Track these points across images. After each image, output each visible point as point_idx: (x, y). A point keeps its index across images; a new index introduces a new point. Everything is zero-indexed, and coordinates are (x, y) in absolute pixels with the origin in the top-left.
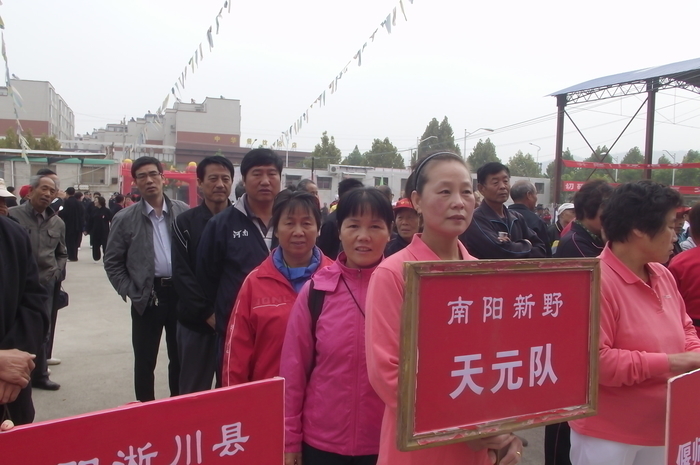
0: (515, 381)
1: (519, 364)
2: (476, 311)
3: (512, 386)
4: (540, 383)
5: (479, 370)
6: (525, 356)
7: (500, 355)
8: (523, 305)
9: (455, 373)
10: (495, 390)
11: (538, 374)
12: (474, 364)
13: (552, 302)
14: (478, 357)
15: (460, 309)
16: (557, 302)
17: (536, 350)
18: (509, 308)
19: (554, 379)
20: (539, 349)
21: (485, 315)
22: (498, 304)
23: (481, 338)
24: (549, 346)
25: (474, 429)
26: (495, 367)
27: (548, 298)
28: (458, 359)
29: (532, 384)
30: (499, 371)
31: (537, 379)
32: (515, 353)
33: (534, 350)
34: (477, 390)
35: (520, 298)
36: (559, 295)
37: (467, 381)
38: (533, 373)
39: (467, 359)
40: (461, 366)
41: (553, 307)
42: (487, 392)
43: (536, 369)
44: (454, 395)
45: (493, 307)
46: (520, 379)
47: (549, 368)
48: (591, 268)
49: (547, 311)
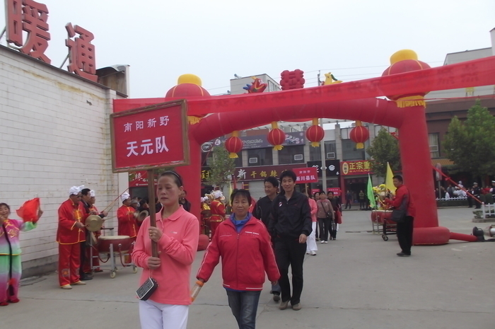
0: (150, 151)
1: (151, 144)
2: (133, 127)
3: (149, 153)
4: (161, 151)
5: (136, 147)
6: (153, 142)
7: (143, 141)
8: (151, 122)
9: (128, 148)
10: (142, 154)
11: (159, 148)
12: (134, 145)
13: (164, 120)
14: (135, 142)
15: (128, 127)
16: (166, 120)
18: (146, 124)
19: (167, 150)
20: (159, 138)
21: (137, 128)
22: (141, 123)
23: (138, 136)
24: (164, 137)
26: (142, 146)
27: (162, 119)
28: (128, 143)
29: (157, 152)
30: (144, 147)
31: (159, 150)
32: (150, 140)
33: (157, 139)
34: (136, 154)
35: (150, 120)
36: (167, 116)
37: (132, 151)
39: (132, 143)
40: (130, 146)
41: (165, 122)
42: (140, 155)
43: (159, 146)
44: (128, 155)
45: (139, 125)
46: (152, 150)
47: (164, 146)
48: (180, 103)
49: (162, 124)
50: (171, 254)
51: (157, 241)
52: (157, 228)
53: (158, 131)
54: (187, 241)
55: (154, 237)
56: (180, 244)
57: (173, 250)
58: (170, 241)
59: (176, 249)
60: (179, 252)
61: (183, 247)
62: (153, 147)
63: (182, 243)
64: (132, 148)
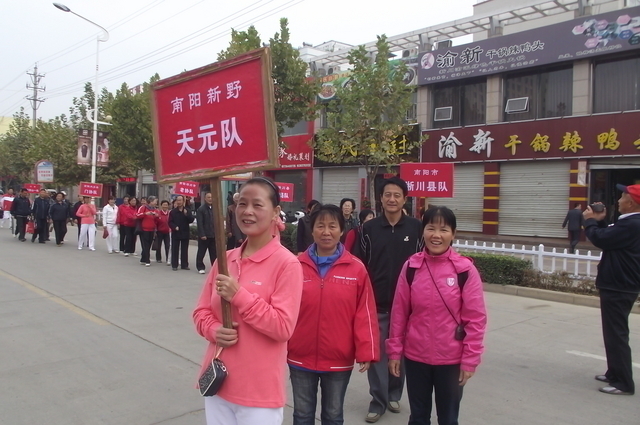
0: (213, 144)
1: (214, 133)
2: (186, 103)
3: (211, 148)
4: (230, 145)
5: (191, 139)
6: (217, 128)
7: (202, 128)
8: (213, 94)
9: (179, 141)
10: (201, 150)
11: (228, 139)
12: (188, 135)
13: (233, 88)
14: (189, 131)
15: (177, 104)
16: (237, 87)
17: (225, 122)
18: (204, 98)
19: (240, 142)
20: (227, 122)
21: (191, 105)
22: (197, 97)
23: (191, 119)
24: (233, 119)
25: (190, 174)
26: (200, 136)
27: (230, 86)
28: (179, 133)
29: (224, 146)
30: (202, 138)
31: (227, 142)
32: (211, 126)
33: (223, 123)
34: (192, 151)
35: (211, 90)
36: (238, 82)
37: (186, 146)
38: (225, 139)
39: (183, 132)
40: (181, 137)
41: (235, 91)
42: (197, 152)
43: (226, 135)
44: (180, 154)
45: (195, 99)
46: (216, 143)
47: (235, 134)
48: (259, 55)
49: (230, 95)
50: (253, 323)
51: (229, 299)
52: (230, 278)
53: (223, 109)
54: (279, 302)
55: (224, 293)
57: (256, 316)
58: (252, 300)
59: (260, 315)
60: (266, 319)
61: (273, 311)
62: (217, 138)
63: (270, 302)
64: (185, 141)
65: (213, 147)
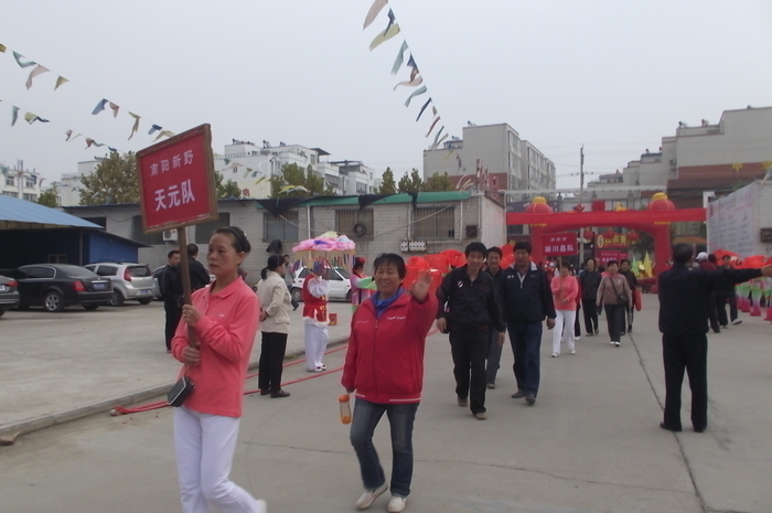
0: (177, 201)
1: (177, 192)
2: (159, 168)
4: (187, 201)
5: (164, 197)
6: (179, 188)
7: (171, 188)
8: (176, 161)
9: (156, 199)
10: (170, 206)
11: (186, 197)
12: (162, 194)
13: (188, 155)
14: (162, 191)
15: (154, 169)
16: (190, 155)
17: (184, 183)
18: (171, 164)
19: (193, 199)
21: (163, 170)
22: (166, 163)
23: (164, 181)
24: (189, 181)
26: (170, 194)
27: (186, 154)
28: (156, 192)
29: (184, 203)
30: (171, 197)
32: (175, 187)
33: (182, 184)
34: (164, 206)
35: (175, 157)
36: (191, 151)
37: (161, 203)
38: (184, 197)
39: (159, 192)
40: (157, 196)
41: (189, 159)
42: (168, 208)
43: (185, 194)
44: (158, 209)
45: (165, 165)
46: (179, 201)
47: (190, 194)
48: (202, 130)
49: (186, 161)
50: (211, 344)
52: (193, 307)
53: (183, 173)
55: (188, 319)
56: (225, 331)
57: (213, 339)
58: (211, 326)
59: (217, 337)
60: (221, 342)
62: (179, 196)
63: (228, 329)
64: (160, 199)
65: (177, 204)
